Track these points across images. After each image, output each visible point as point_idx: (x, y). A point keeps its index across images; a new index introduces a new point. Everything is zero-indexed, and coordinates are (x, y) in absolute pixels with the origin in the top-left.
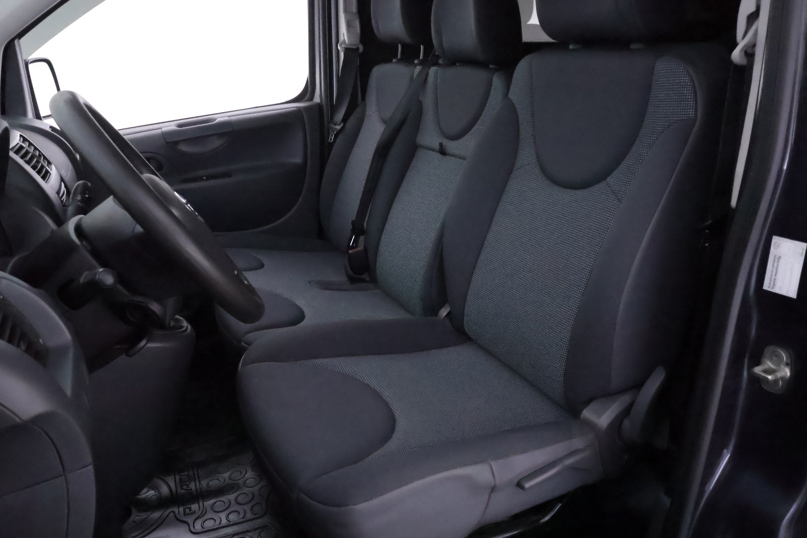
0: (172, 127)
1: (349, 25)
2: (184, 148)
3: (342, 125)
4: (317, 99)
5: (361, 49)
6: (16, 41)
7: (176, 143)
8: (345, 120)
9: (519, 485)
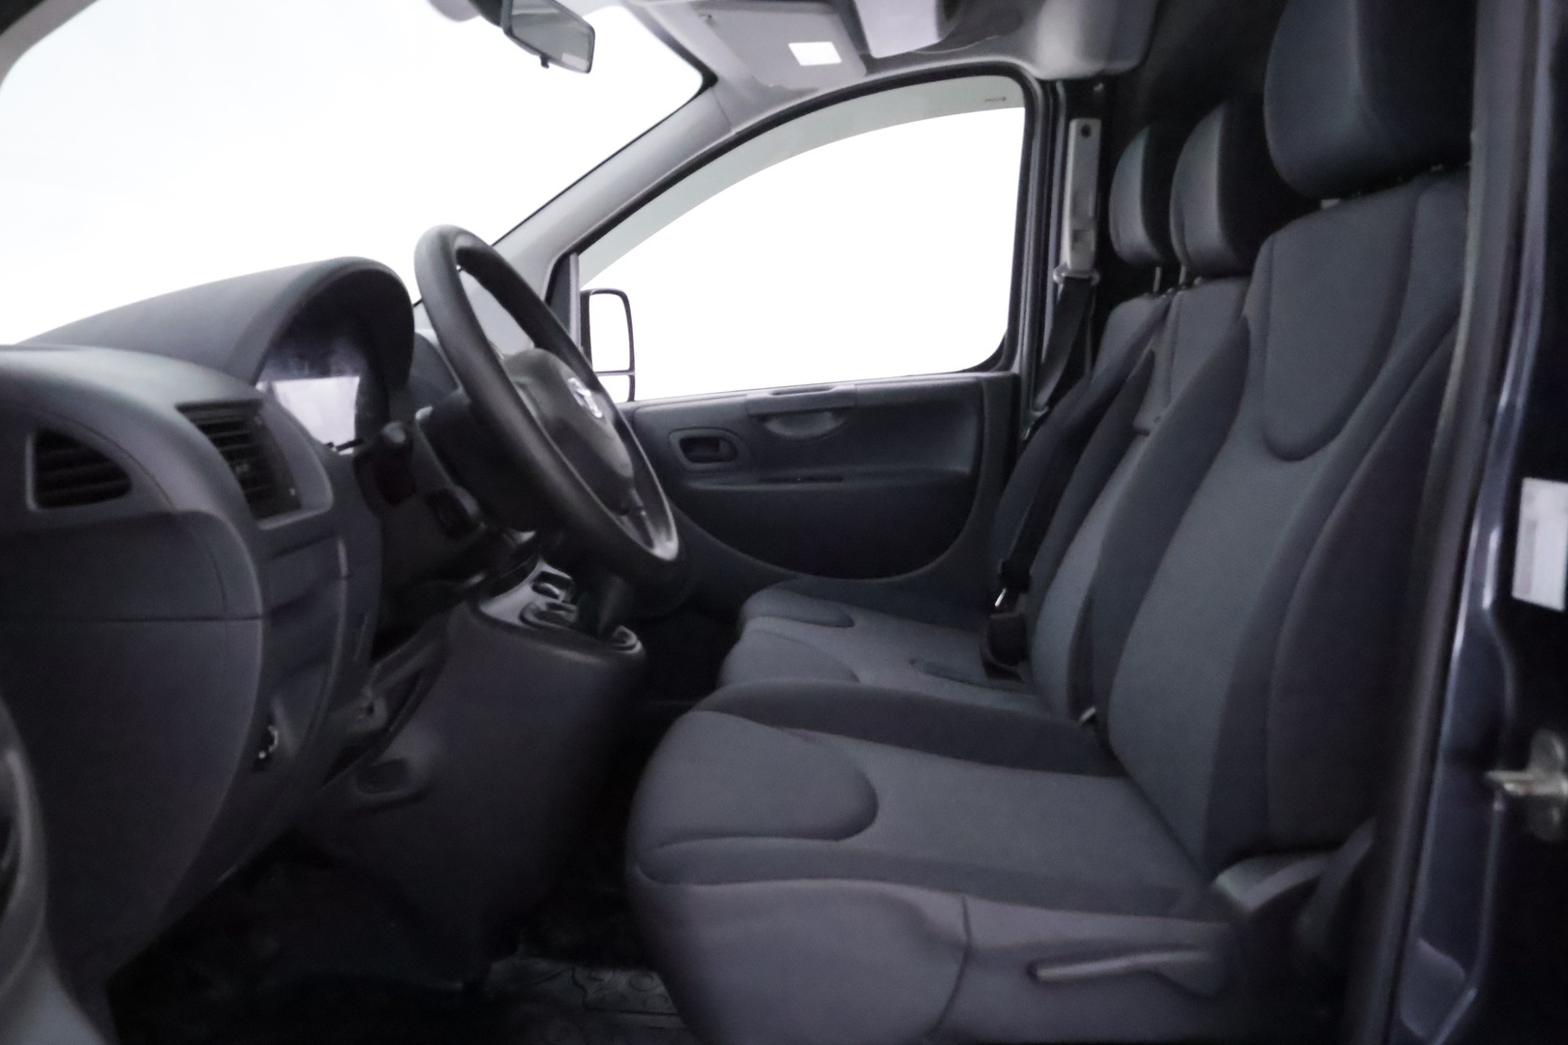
0: (765, 395)
1: (1076, 237)
2: (774, 427)
3: (1046, 409)
4: (1015, 369)
5: (1097, 278)
6: (572, 258)
7: (764, 418)
8: (1053, 401)
9: (1030, 972)
